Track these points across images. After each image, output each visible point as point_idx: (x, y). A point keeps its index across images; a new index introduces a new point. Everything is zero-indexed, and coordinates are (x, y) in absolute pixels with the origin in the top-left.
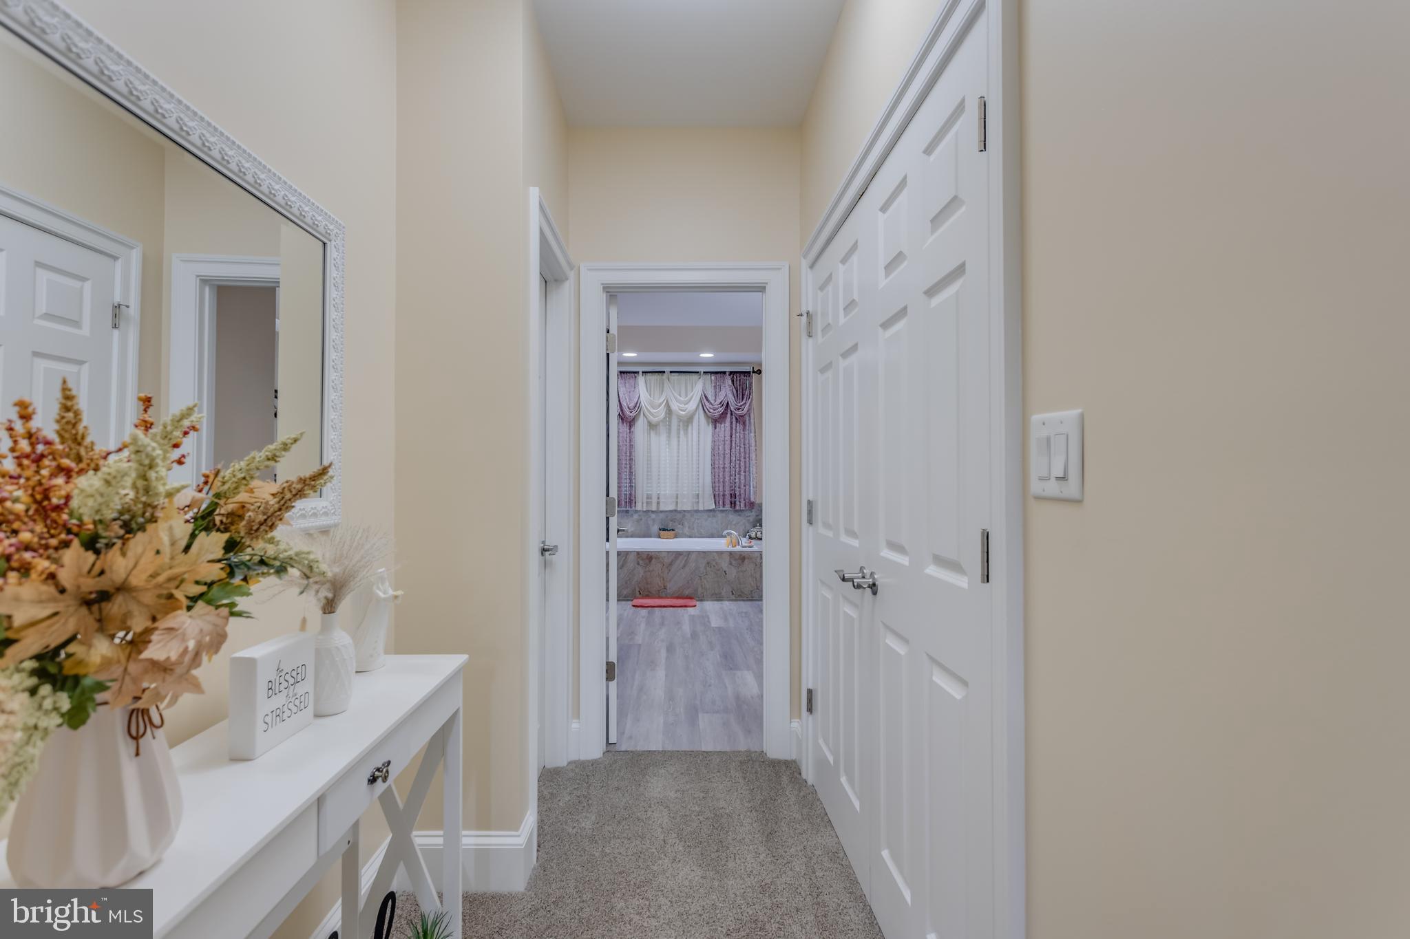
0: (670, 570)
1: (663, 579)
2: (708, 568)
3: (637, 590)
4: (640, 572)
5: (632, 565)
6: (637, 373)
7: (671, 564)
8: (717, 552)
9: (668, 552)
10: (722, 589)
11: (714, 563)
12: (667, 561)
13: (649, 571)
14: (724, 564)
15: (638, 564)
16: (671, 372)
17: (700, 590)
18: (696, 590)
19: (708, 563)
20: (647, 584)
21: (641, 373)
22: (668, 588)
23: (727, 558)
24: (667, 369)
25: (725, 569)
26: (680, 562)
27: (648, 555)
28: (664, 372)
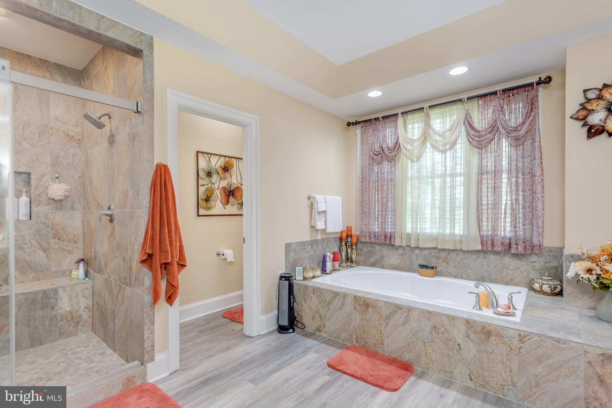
0: (387, 324)
1: (381, 334)
2: (435, 335)
3: (354, 337)
4: (357, 319)
5: (349, 309)
6: (396, 115)
7: (388, 317)
8: (447, 316)
9: (386, 303)
10: (455, 368)
11: (443, 329)
12: (385, 312)
13: (366, 319)
14: (459, 333)
15: (355, 309)
16: (430, 107)
17: (423, 358)
18: (419, 357)
19: (435, 327)
20: (364, 333)
21: (400, 115)
22: (385, 344)
23: (463, 328)
24: (426, 105)
25: (459, 341)
26: (399, 317)
27: (365, 301)
28: (423, 108)
